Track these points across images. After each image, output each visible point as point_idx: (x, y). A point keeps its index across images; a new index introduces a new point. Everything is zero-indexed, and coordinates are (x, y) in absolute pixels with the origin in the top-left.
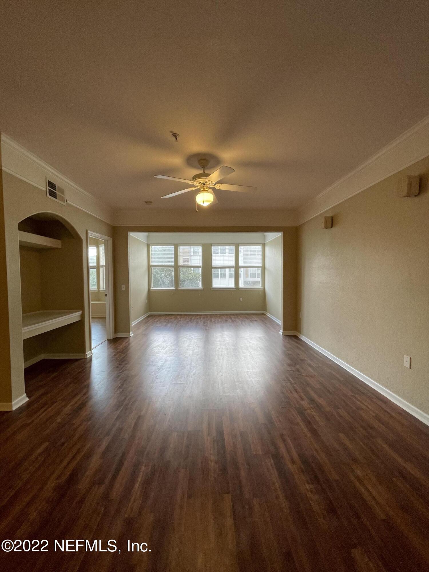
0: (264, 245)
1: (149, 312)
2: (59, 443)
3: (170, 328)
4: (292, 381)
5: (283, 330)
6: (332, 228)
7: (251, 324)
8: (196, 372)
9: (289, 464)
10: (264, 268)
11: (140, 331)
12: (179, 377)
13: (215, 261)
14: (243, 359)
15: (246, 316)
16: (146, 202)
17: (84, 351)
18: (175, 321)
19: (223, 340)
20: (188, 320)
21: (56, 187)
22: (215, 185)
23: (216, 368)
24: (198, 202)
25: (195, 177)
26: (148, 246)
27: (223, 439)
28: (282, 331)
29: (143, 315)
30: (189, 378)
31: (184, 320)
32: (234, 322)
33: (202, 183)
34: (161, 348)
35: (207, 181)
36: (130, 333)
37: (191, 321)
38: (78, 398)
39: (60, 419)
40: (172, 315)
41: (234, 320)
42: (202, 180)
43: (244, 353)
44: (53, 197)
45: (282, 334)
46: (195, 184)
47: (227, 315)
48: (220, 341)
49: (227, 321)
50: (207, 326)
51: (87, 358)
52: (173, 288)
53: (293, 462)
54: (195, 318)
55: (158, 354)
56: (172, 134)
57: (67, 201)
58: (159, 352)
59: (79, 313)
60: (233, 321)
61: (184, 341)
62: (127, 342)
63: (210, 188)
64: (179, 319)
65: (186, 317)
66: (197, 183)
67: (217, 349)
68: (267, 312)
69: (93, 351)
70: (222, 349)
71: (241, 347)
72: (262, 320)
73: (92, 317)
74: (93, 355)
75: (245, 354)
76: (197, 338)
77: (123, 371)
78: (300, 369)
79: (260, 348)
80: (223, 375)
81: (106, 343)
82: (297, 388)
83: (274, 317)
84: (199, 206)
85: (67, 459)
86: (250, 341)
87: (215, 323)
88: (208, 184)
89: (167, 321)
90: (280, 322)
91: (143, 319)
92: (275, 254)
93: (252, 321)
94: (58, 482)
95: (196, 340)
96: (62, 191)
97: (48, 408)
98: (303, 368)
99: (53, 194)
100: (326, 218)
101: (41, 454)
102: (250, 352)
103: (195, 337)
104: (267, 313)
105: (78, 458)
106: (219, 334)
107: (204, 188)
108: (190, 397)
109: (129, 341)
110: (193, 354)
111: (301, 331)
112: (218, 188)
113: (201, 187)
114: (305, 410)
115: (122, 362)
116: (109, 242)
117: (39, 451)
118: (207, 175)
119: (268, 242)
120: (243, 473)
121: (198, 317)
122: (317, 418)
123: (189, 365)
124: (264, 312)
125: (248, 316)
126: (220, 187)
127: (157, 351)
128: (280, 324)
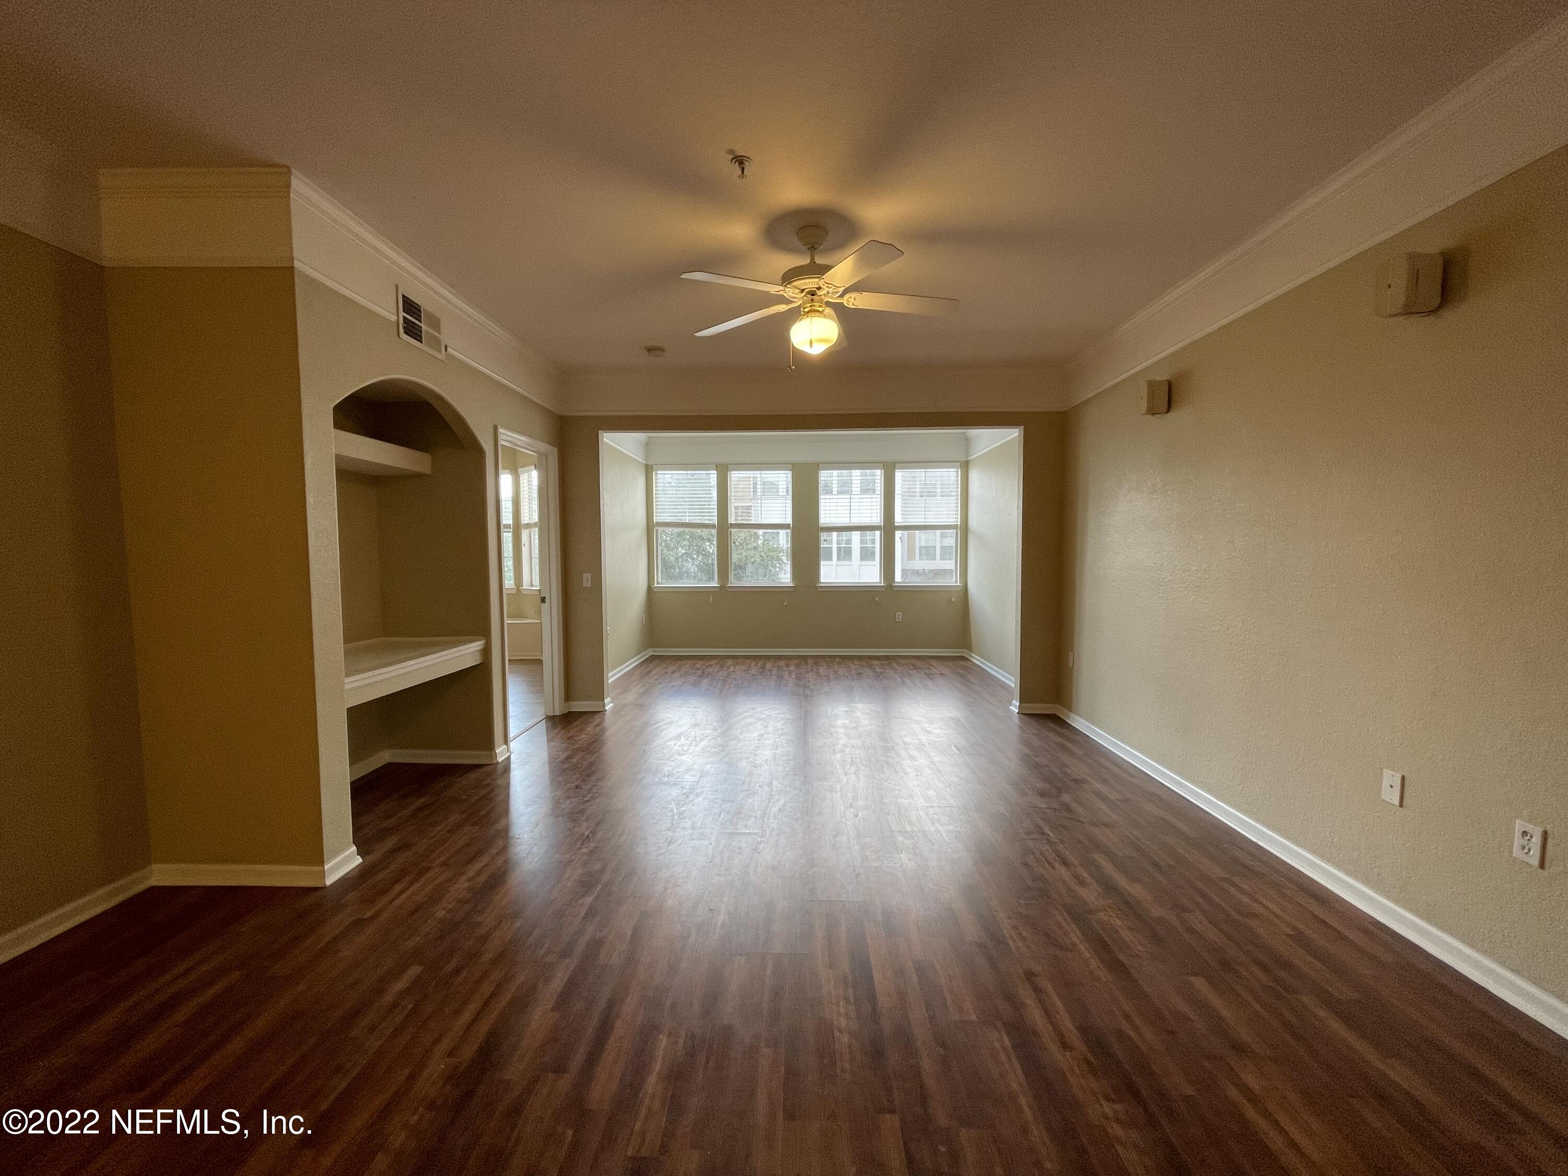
0: (965, 467)
1: (650, 649)
2: (448, 969)
3: (707, 690)
4: (1051, 834)
5: (1021, 701)
6: (1168, 410)
7: (929, 682)
8: (784, 805)
9: (1054, 1049)
10: (964, 530)
11: (630, 697)
12: (742, 815)
13: (828, 512)
14: (911, 776)
15: (914, 661)
16: (650, 350)
17: (489, 746)
18: (720, 674)
19: (853, 725)
20: (754, 671)
21: (420, 312)
22: (842, 296)
23: (838, 795)
24: (794, 344)
25: (788, 277)
26: (649, 470)
27: (870, 978)
28: (1018, 704)
29: (636, 656)
30: (768, 820)
31: (745, 670)
32: (881, 676)
33: (807, 290)
34: (688, 742)
35: (821, 283)
36: (606, 701)
37: (762, 672)
38: (484, 860)
39: (443, 912)
40: (711, 658)
41: (882, 673)
42: (809, 283)
43: (913, 758)
44: (415, 339)
45: (1017, 711)
46: (790, 294)
47: (860, 658)
48: (844, 726)
49: (861, 674)
50: (808, 687)
51: (498, 763)
52: (715, 584)
53: (1065, 1045)
54: (773, 666)
55: (681, 757)
56: (731, 157)
57: (446, 350)
58: (685, 751)
59: (477, 645)
60: (879, 676)
61: (750, 724)
62: (597, 725)
63: (828, 304)
64: (732, 667)
65: (747, 661)
66: (793, 293)
67: (839, 746)
68: (972, 652)
69: (513, 745)
70: (853, 746)
71: (905, 743)
72: (958, 673)
73: (509, 660)
74: (512, 756)
75: (917, 763)
76: (782, 719)
77: (592, 798)
78: (1074, 805)
79: (956, 747)
80: (860, 814)
81: (543, 725)
82: (1067, 854)
83: (996, 666)
84: (799, 357)
85: (473, 1007)
86: (930, 729)
87: (829, 680)
88: (824, 295)
89: (699, 672)
90: (1012, 681)
91: (635, 667)
92: (997, 489)
93: (930, 676)
94: (453, 1061)
95: (779, 724)
96: (436, 323)
97: (412, 883)
98: (1080, 804)
99: (413, 331)
100: (1151, 385)
101: (407, 991)
102: (931, 757)
103: (778, 714)
104: (973, 655)
105: (499, 1006)
106: (842, 710)
107: (814, 306)
108: (774, 868)
109: (603, 721)
110: (774, 760)
111: (1071, 703)
112: (851, 304)
113: (804, 303)
114: (1091, 912)
115: (589, 776)
116: (550, 458)
117: (399, 985)
118: (822, 270)
119: (976, 457)
120: (927, 1065)
121: (782, 663)
122: (1126, 935)
123: (765, 787)
124: (964, 652)
125: (919, 663)
126: (854, 301)
127: (677, 748)
128: (1013, 685)
